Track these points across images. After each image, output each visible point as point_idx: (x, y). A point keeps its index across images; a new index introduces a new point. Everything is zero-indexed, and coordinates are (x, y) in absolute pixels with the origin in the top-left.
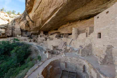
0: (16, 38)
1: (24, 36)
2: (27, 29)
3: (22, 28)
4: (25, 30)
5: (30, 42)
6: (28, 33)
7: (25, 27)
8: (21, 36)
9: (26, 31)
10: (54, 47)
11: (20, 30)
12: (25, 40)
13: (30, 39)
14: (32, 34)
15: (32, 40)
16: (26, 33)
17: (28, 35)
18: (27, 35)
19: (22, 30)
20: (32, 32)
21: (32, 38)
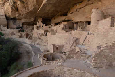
1: (11, 28)
2: (15, 16)
3: (8, 15)
5: (20, 37)
6: (17, 22)
7: (12, 12)
8: (6, 27)
9: (14, 19)
10: (56, 48)
11: (4, 17)
12: (13, 34)
13: (21, 33)
14: (23, 24)
15: (24, 34)
16: (14, 23)
17: (18, 25)
18: (15, 27)
19: (7, 18)
20: (23, 21)
21: (23, 31)
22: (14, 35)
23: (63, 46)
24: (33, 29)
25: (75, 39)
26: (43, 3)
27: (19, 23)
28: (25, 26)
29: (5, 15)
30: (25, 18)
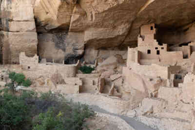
0: (15, 69)
3: (43, 18)
6: (70, 38)
11: (32, 25)
12: (58, 80)
16: (59, 45)
18: (61, 55)
19: (41, 28)
20: (88, 35)
21: (87, 70)
22: (62, 82)
24: (122, 61)
27: (74, 43)
28: (93, 53)
29: (36, 19)
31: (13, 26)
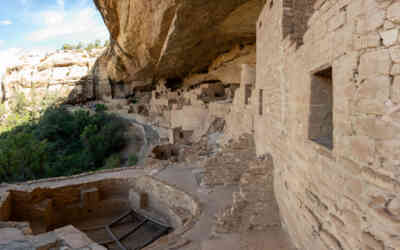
0: (100, 102)
1: (118, 97)
2: (121, 79)
3: (112, 78)
4: (117, 81)
5: (130, 112)
6: (126, 87)
7: (117, 72)
8: (111, 97)
9: (121, 83)
11: (108, 82)
12: (120, 107)
14: (135, 90)
15: (135, 107)
16: (122, 90)
17: (127, 92)
18: (123, 95)
19: (112, 83)
20: (134, 85)
21: (134, 102)
23: (192, 132)
24: (150, 97)
25: (214, 119)
26: (162, 54)
27: (128, 89)
28: (138, 93)
29: (110, 79)
30: (138, 79)
31: (100, 83)
